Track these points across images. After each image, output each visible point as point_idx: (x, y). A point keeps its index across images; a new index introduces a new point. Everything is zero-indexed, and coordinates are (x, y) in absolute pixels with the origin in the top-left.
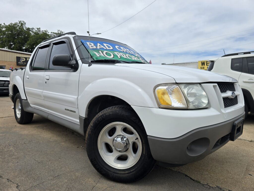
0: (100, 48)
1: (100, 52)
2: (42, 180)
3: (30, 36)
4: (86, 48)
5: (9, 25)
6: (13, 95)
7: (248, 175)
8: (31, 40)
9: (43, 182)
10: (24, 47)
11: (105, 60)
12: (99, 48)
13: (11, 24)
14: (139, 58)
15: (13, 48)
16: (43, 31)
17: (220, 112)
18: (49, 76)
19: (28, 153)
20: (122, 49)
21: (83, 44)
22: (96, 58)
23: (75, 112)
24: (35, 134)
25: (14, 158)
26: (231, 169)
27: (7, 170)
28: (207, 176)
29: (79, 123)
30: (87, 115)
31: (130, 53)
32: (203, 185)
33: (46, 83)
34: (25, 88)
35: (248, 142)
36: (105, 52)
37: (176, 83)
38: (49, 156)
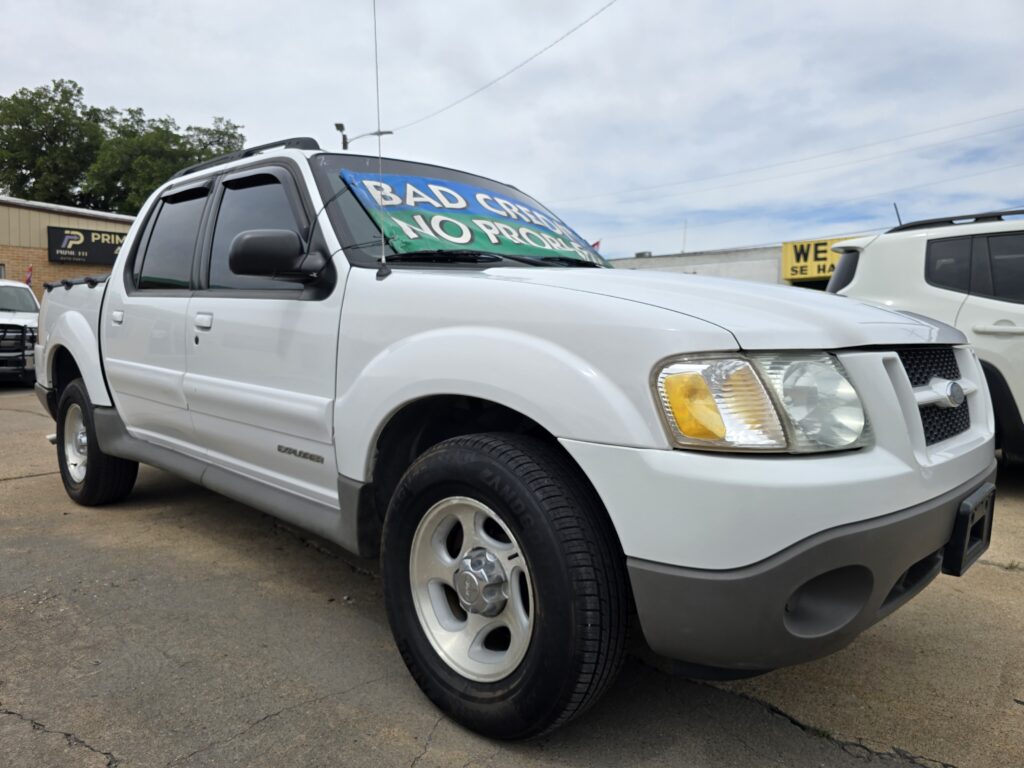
0: (416, 203)
1: (419, 219)
2: (207, 734)
3: (100, 142)
4: (364, 204)
5: (14, 97)
6: (51, 386)
7: (1013, 702)
8: (106, 159)
9: (212, 744)
10: (76, 185)
11: (440, 252)
12: (413, 204)
13: (21, 93)
14: (568, 242)
15: (33, 190)
16: (153, 120)
17: (912, 462)
18: (211, 314)
19: (134, 627)
20: (501, 209)
21: (349, 189)
22: (406, 243)
23: (319, 459)
24: (150, 546)
25: (78, 649)
26: (943, 680)
27: (60, 695)
28: (853, 708)
29: (338, 503)
30: (370, 473)
31: (536, 222)
32: (843, 746)
33: (197, 341)
34: (106, 360)
35: (997, 569)
36: (437, 220)
37: (741, 351)
38: (221, 637)
